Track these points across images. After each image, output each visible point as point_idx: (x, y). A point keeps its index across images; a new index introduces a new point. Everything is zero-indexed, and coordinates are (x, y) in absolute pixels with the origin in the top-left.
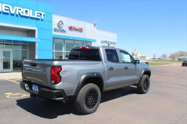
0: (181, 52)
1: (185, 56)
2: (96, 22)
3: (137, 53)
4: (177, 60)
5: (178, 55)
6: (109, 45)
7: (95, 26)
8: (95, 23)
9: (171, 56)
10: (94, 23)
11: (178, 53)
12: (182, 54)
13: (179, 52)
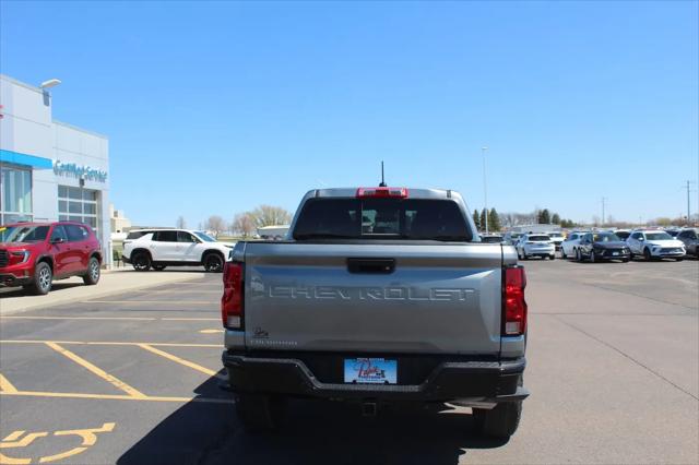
0: (266, 210)
1: (278, 224)
2: (50, 84)
3: (116, 214)
4: (258, 236)
5: (259, 221)
6: (82, 182)
7: (46, 103)
8: (46, 90)
9: (237, 223)
10: (44, 87)
11: (258, 214)
12: (271, 217)
13: (260, 209)
